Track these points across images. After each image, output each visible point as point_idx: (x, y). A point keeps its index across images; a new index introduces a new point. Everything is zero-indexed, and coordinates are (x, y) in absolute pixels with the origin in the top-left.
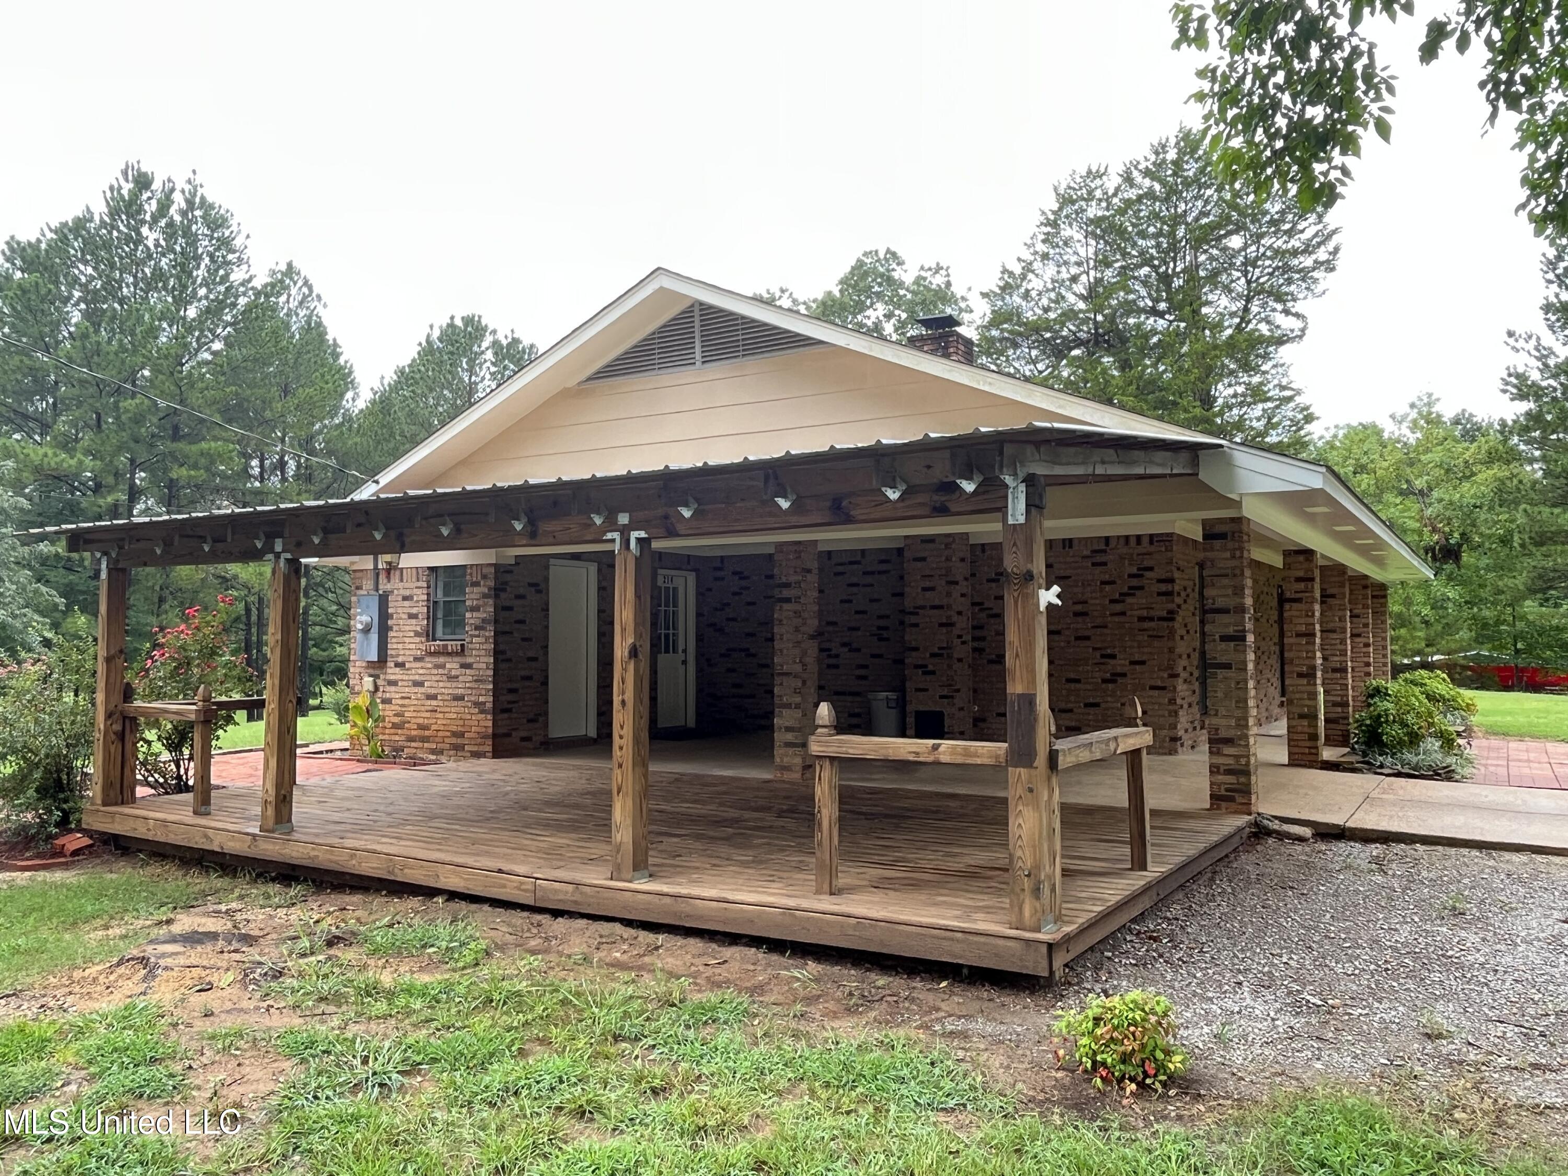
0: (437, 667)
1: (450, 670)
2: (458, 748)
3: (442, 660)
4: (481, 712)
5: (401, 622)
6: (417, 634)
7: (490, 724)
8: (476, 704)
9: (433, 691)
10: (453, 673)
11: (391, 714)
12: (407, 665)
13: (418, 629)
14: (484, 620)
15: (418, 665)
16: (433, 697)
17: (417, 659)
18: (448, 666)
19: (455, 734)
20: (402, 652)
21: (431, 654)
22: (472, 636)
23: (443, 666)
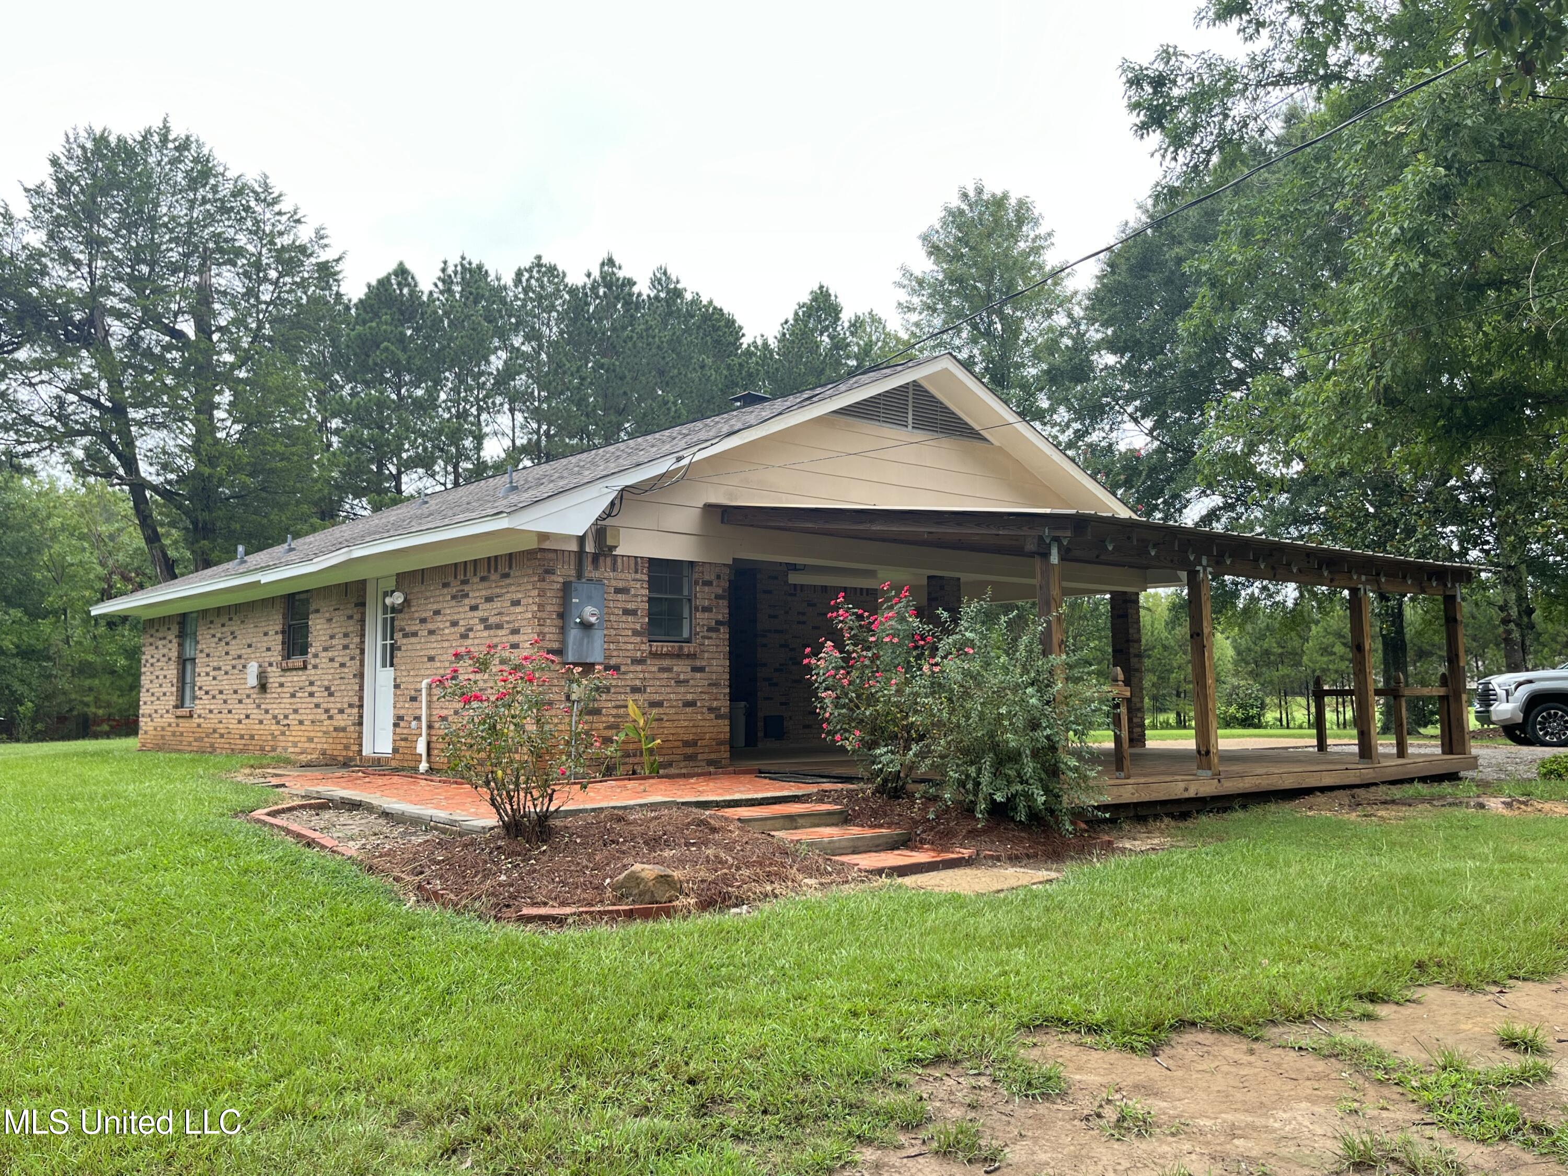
0: (662, 670)
1: (678, 674)
2: (689, 758)
3: (666, 663)
4: (717, 717)
5: (612, 618)
6: (636, 633)
7: (727, 729)
8: (710, 709)
9: (657, 698)
10: (682, 677)
11: (601, 726)
12: (623, 669)
13: (638, 627)
14: (718, 623)
15: (639, 668)
16: (659, 704)
17: (635, 661)
18: (675, 669)
19: (686, 744)
20: (615, 653)
21: (654, 655)
22: (704, 637)
23: (669, 670)
